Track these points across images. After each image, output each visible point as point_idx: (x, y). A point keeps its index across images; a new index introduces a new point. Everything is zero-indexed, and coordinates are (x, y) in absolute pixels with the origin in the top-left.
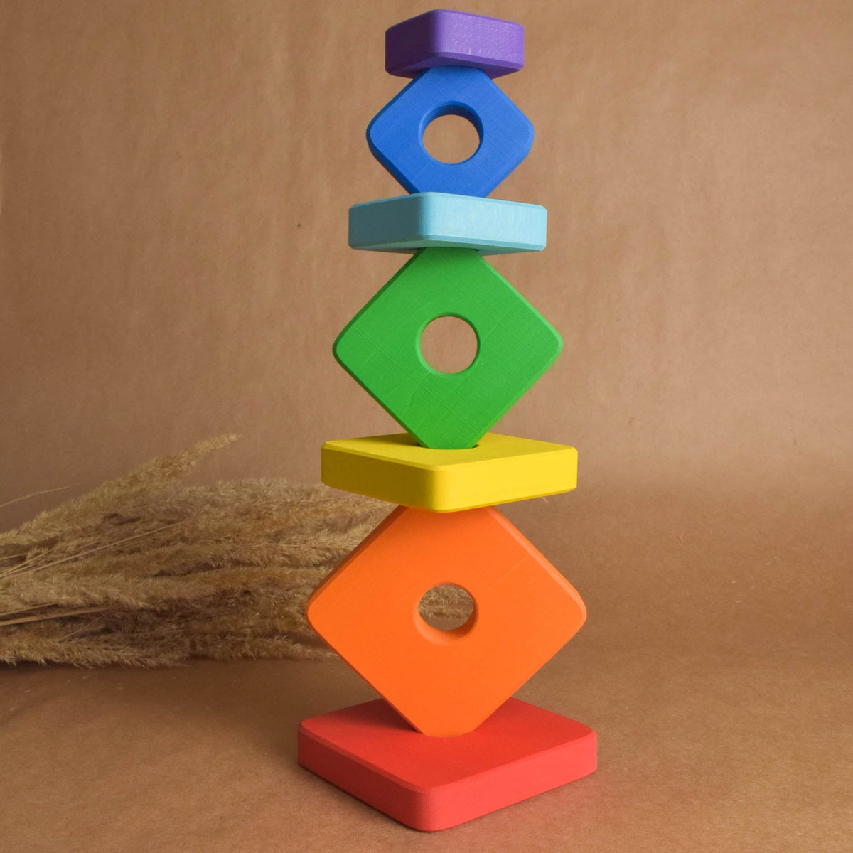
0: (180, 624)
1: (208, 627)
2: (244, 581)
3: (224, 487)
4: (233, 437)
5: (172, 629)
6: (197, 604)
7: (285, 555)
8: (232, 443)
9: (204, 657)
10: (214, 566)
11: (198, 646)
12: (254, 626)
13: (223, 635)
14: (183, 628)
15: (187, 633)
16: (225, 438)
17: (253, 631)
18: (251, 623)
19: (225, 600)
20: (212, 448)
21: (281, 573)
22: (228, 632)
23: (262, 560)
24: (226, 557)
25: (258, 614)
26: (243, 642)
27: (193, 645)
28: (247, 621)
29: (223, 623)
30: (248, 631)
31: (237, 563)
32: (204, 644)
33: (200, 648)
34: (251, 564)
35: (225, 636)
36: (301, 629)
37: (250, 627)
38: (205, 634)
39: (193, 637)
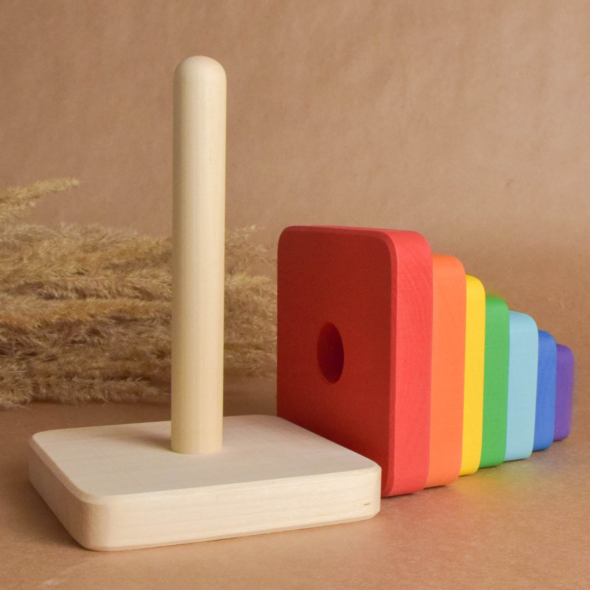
0: (21, 364)
1: (53, 367)
2: (93, 312)
3: (68, 228)
4: (76, 182)
5: (13, 370)
6: (40, 341)
7: (135, 289)
8: (74, 187)
9: (48, 401)
10: (56, 295)
11: (41, 388)
12: (104, 368)
13: (69, 376)
14: (24, 370)
15: (30, 373)
16: (67, 181)
17: (102, 374)
18: (101, 365)
19: (71, 338)
20: (54, 189)
21: (133, 304)
22: (75, 374)
23: (109, 293)
24: (70, 286)
25: (107, 354)
26: (92, 384)
27: (36, 387)
28: (96, 362)
29: (69, 363)
30: (97, 372)
31: (82, 294)
32: (49, 386)
33: (44, 391)
34: (98, 296)
35: (71, 378)
36: (155, 372)
37: (99, 368)
38: (49, 376)
39: (35, 378)
